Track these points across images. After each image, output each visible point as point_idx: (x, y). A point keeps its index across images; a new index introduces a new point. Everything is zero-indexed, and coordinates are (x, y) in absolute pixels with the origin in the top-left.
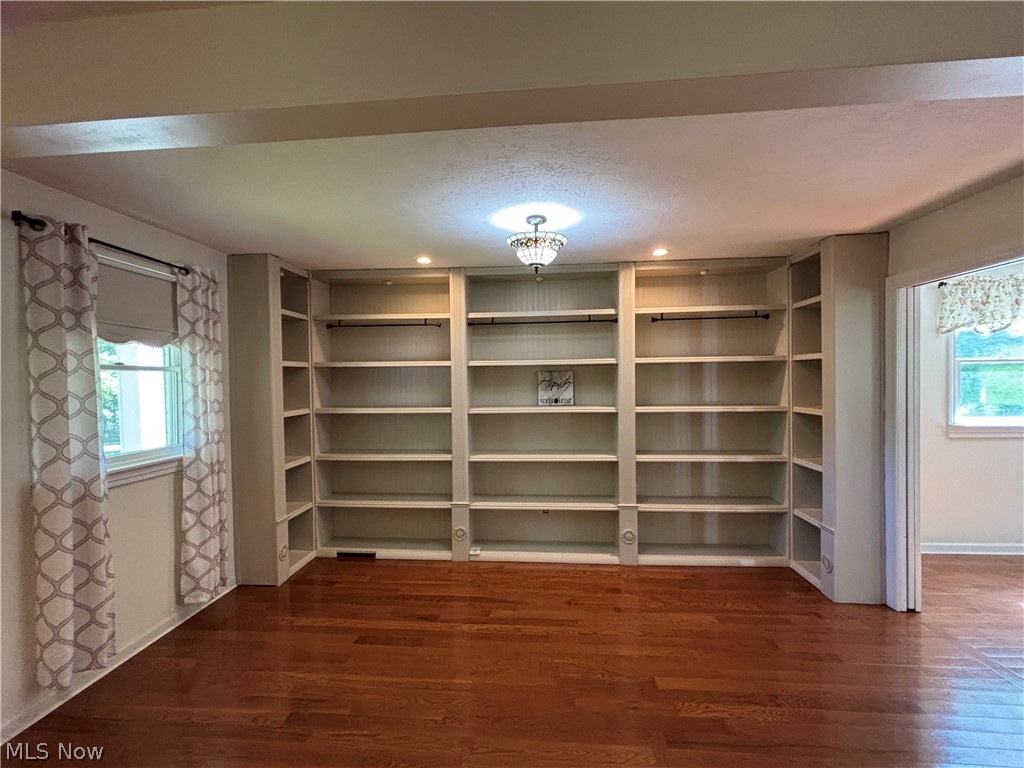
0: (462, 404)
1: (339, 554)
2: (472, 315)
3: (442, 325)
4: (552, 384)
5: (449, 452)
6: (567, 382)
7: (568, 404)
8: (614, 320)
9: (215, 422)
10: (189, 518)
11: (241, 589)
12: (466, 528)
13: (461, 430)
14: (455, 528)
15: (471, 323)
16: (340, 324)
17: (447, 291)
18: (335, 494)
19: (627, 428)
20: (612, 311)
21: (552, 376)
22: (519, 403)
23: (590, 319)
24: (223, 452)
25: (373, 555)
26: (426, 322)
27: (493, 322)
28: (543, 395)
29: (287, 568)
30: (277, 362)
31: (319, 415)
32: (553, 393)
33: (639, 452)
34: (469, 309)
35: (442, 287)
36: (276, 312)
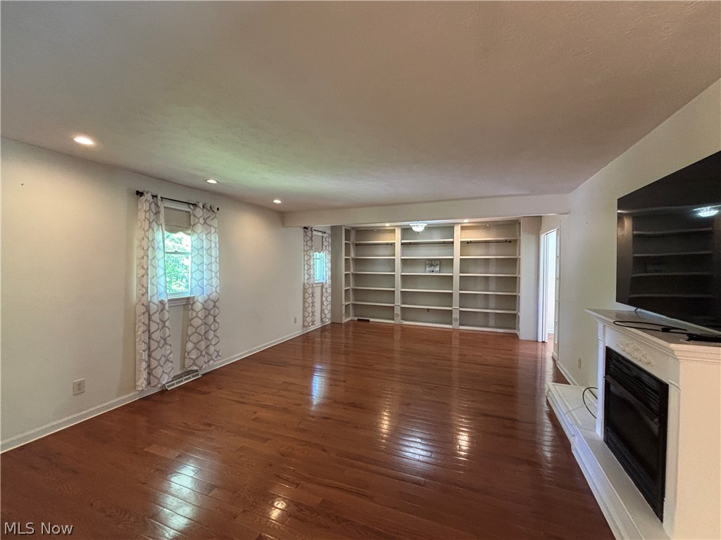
0: (398, 271)
1: (358, 320)
2: (403, 241)
3: (393, 245)
4: (431, 265)
5: (394, 288)
6: (437, 265)
7: (437, 272)
8: (453, 243)
9: (329, 273)
10: (324, 299)
11: (332, 323)
12: (399, 313)
13: (398, 280)
14: (395, 312)
15: (402, 244)
16: (360, 244)
17: (395, 232)
18: (356, 301)
19: (456, 281)
20: (452, 240)
21: (432, 263)
22: (419, 272)
23: (444, 243)
24: (329, 282)
25: (369, 320)
26: (387, 244)
27: (410, 243)
28: (428, 269)
29: (345, 320)
30: (344, 257)
31: (352, 274)
32: (432, 268)
33: (460, 290)
34: (402, 239)
35: (393, 231)
36: (344, 242)
